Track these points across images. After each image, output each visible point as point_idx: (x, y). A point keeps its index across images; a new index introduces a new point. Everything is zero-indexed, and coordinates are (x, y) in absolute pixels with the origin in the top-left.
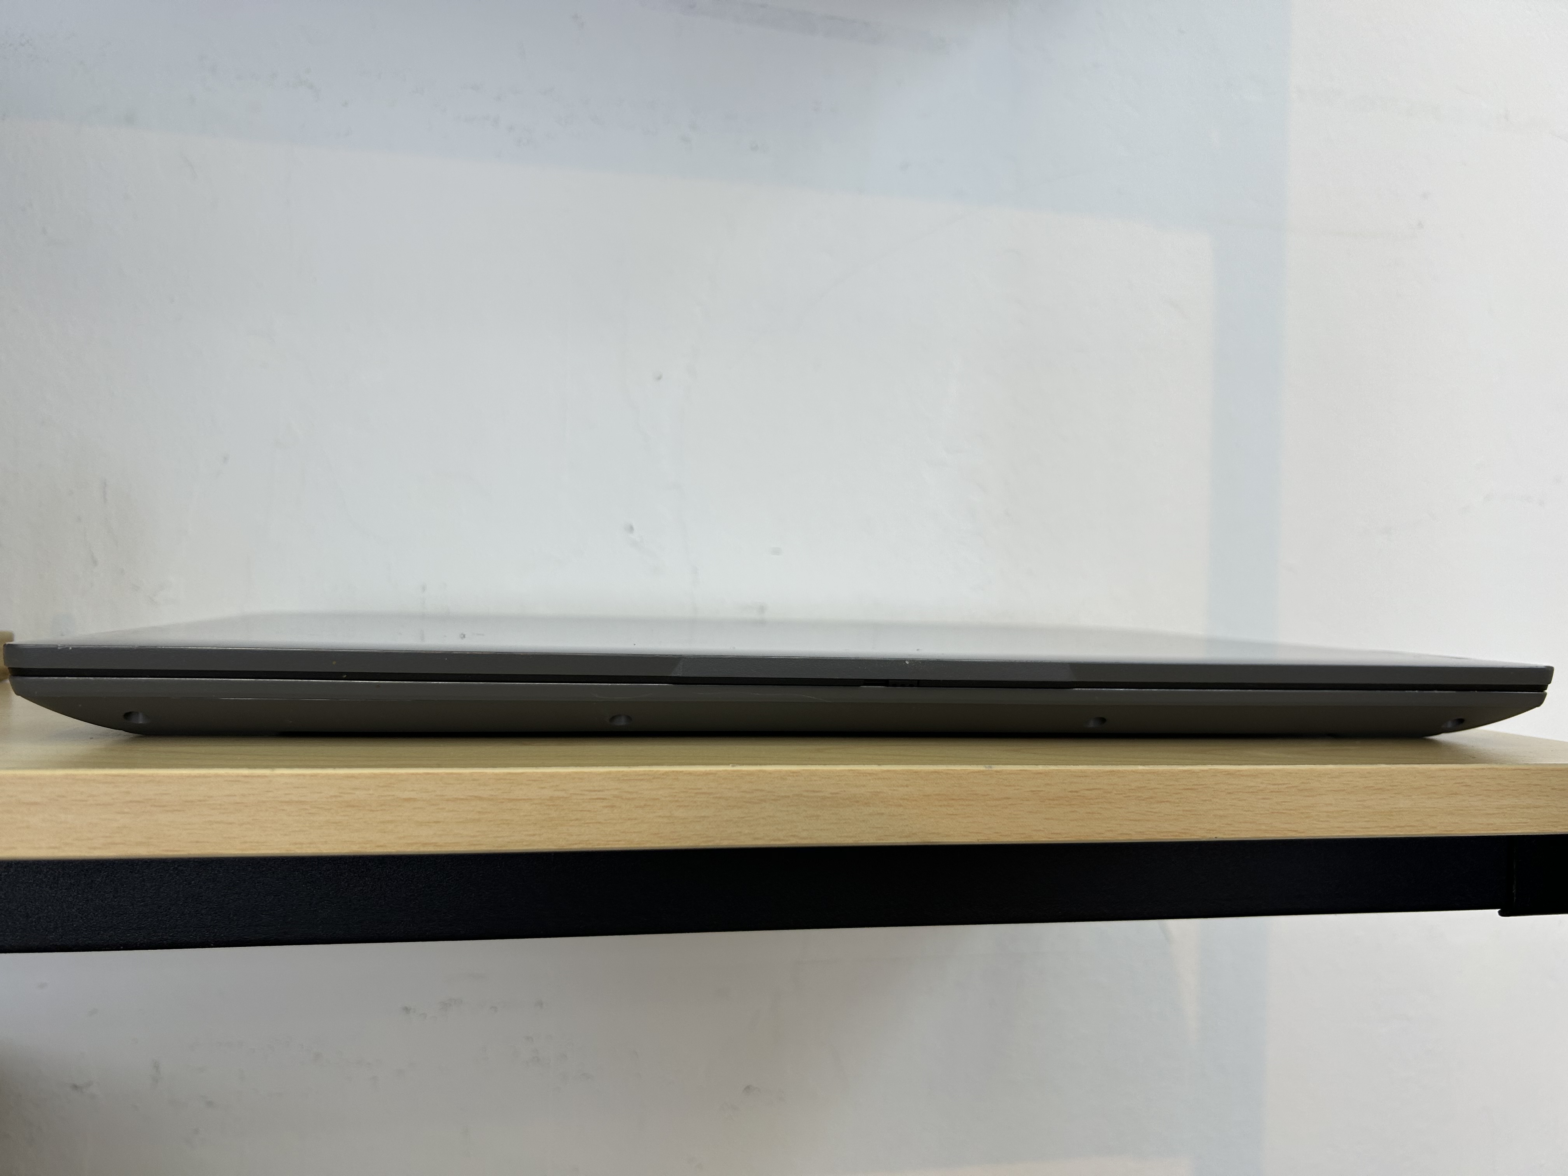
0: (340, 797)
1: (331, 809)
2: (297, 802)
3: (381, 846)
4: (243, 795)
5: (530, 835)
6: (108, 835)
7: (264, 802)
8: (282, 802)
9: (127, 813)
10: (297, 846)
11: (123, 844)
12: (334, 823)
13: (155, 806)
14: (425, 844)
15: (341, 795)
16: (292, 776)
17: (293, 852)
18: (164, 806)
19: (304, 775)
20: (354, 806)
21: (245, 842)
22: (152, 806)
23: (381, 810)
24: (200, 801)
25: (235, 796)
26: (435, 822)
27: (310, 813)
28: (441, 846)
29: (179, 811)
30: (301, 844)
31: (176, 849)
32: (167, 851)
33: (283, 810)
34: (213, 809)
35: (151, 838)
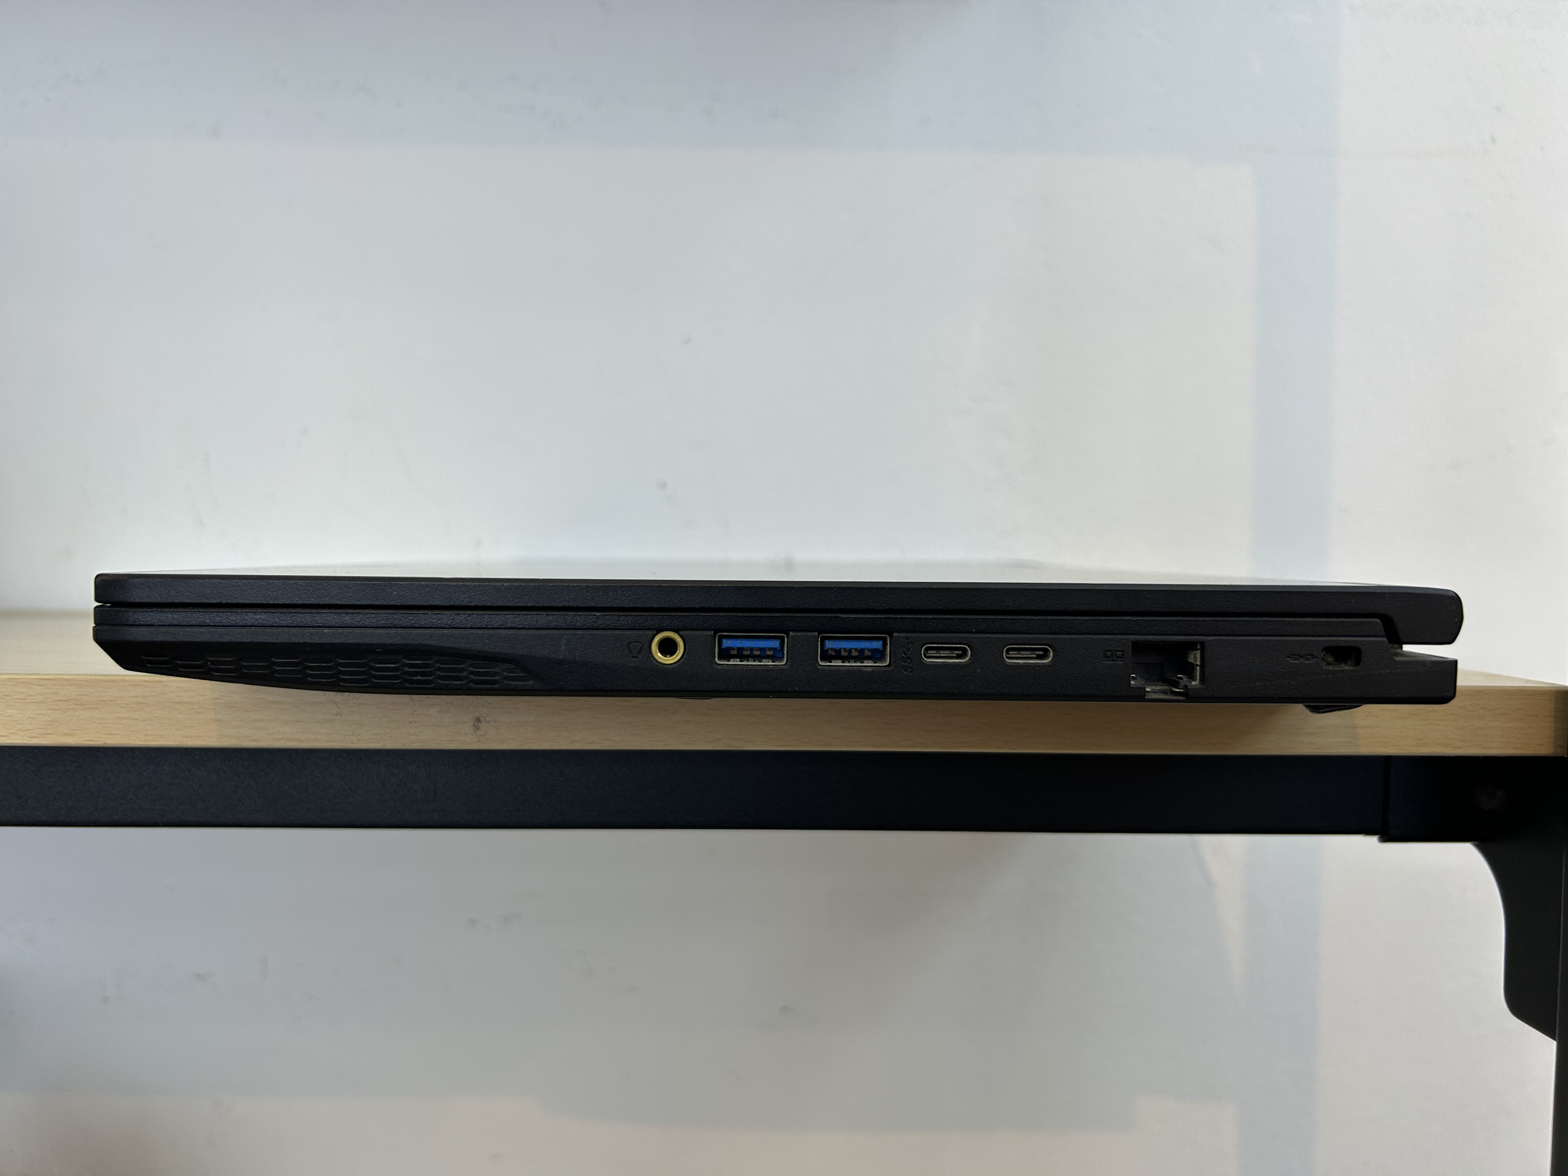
0: (221, 699)
3: (255, 741)
4: (145, 697)
5: (376, 734)
6: (43, 727)
7: (161, 702)
8: (175, 703)
9: (57, 710)
11: (54, 734)
13: (77, 705)
14: (290, 740)
17: (185, 744)
18: (84, 705)
21: (148, 735)
22: (74, 704)
24: (111, 701)
25: (138, 697)
26: (299, 722)
27: (198, 713)
29: (95, 708)
31: (94, 739)
32: (87, 740)
33: (177, 709)
34: (121, 708)
35: (75, 730)
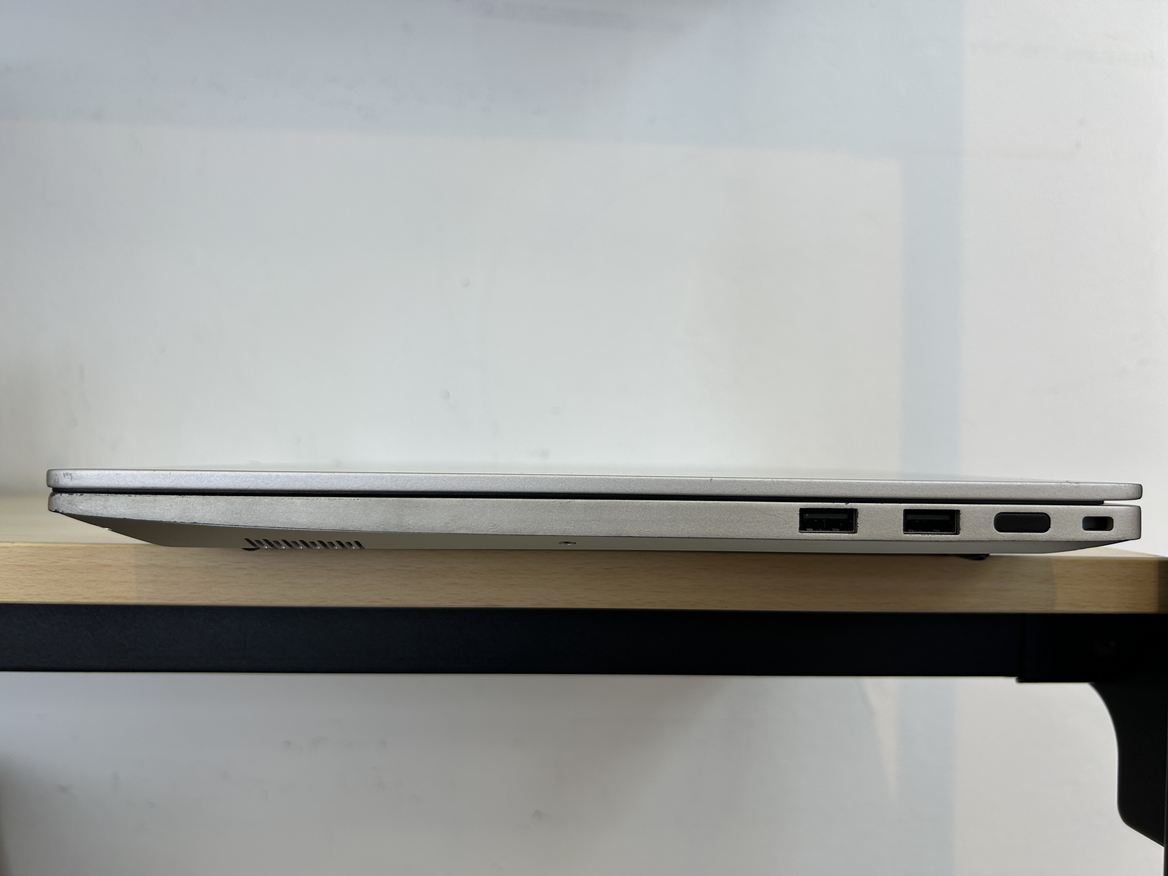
0: (59, 562)
1: (52, 571)
2: (29, 566)
7: (7, 565)
10: (28, 597)
12: (54, 581)
14: (117, 598)
15: (59, 561)
16: (25, 547)
19: (34, 547)
20: (68, 569)
23: (88, 572)
26: (125, 582)
27: (38, 574)
28: (129, 599)
30: (31, 595)
33: (19, 571)
